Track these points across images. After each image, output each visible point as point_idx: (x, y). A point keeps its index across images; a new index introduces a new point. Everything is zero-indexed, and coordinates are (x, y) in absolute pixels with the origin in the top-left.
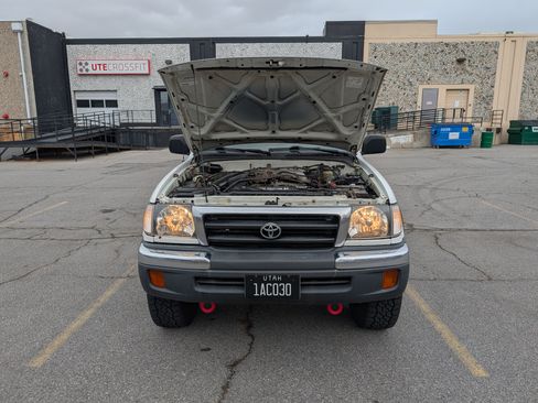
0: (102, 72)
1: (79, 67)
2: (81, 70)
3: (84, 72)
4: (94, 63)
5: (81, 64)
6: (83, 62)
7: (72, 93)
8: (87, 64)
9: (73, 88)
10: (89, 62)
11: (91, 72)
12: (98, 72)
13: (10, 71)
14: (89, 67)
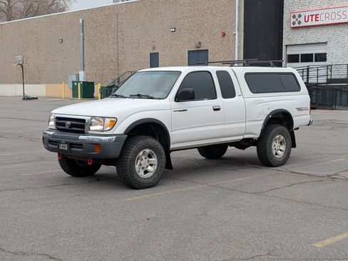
0: (315, 23)
1: (293, 20)
2: (294, 23)
3: (297, 25)
4: (307, 14)
5: (294, 17)
6: (297, 15)
7: (284, 48)
8: (300, 16)
9: (285, 42)
10: (303, 14)
11: (303, 24)
12: (310, 23)
13: (226, 31)
14: (302, 19)
